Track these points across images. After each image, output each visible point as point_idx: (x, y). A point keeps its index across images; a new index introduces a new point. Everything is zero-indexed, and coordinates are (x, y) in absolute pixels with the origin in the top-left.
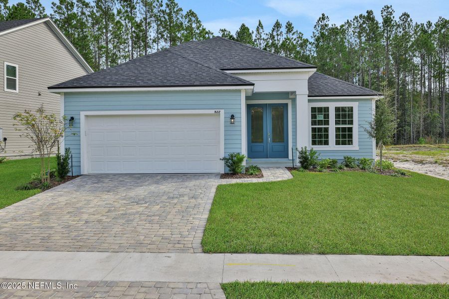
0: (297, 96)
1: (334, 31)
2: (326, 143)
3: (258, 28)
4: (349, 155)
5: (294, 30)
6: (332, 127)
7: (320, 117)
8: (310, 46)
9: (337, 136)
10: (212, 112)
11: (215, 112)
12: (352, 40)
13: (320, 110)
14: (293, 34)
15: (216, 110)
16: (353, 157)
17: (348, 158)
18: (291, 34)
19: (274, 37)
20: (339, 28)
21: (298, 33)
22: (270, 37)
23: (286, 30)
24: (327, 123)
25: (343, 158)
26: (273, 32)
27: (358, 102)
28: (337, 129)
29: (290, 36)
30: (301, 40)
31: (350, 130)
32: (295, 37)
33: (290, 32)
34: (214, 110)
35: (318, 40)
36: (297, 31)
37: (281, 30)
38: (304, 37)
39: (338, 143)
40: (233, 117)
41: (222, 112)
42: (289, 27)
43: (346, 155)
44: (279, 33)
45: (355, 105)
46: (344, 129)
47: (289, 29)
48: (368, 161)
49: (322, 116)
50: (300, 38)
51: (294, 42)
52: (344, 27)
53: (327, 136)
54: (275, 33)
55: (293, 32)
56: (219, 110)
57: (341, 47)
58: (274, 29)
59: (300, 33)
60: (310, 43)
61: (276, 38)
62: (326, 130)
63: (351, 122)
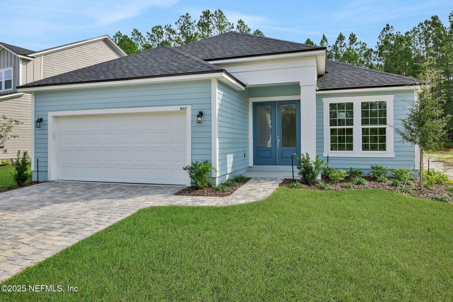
0: (301, 87)
1: (400, 40)
2: (350, 148)
3: (322, 41)
4: (378, 164)
5: (358, 41)
6: (358, 128)
7: (342, 116)
8: (374, 55)
9: (365, 140)
10: (177, 108)
11: (181, 108)
12: (419, 47)
13: (341, 106)
14: (356, 44)
15: (182, 107)
16: (384, 167)
17: (377, 168)
18: (354, 44)
19: (337, 49)
20: (404, 35)
21: (362, 43)
22: (334, 48)
23: (349, 41)
24: (350, 122)
25: (370, 167)
26: (336, 43)
27: (393, 95)
28: (365, 131)
29: (354, 46)
30: (365, 50)
31: (383, 131)
32: (358, 46)
33: (353, 43)
34: (180, 107)
35: (381, 48)
36: (361, 42)
37: (344, 42)
38: (368, 47)
39: (365, 148)
40: (201, 114)
41: (189, 108)
42: (353, 38)
43: (375, 163)
44: (342, 45)
45: (389, 100)
46: (374, 131)
47: (352, 41)
48: (406, 172)
49: (344, 114)
50: (364, 48)
51: (358, 53)
52: (410, 35)
53: (351, 140)
54: (338, 45)
55: (356, 43)
56: (185, 106)
57: (407, 54)
58: (337, 42)
59: (364, 43)
60: (374, 53)
61: (339, 50)
62: (350, 131)
63: (384, 122)
